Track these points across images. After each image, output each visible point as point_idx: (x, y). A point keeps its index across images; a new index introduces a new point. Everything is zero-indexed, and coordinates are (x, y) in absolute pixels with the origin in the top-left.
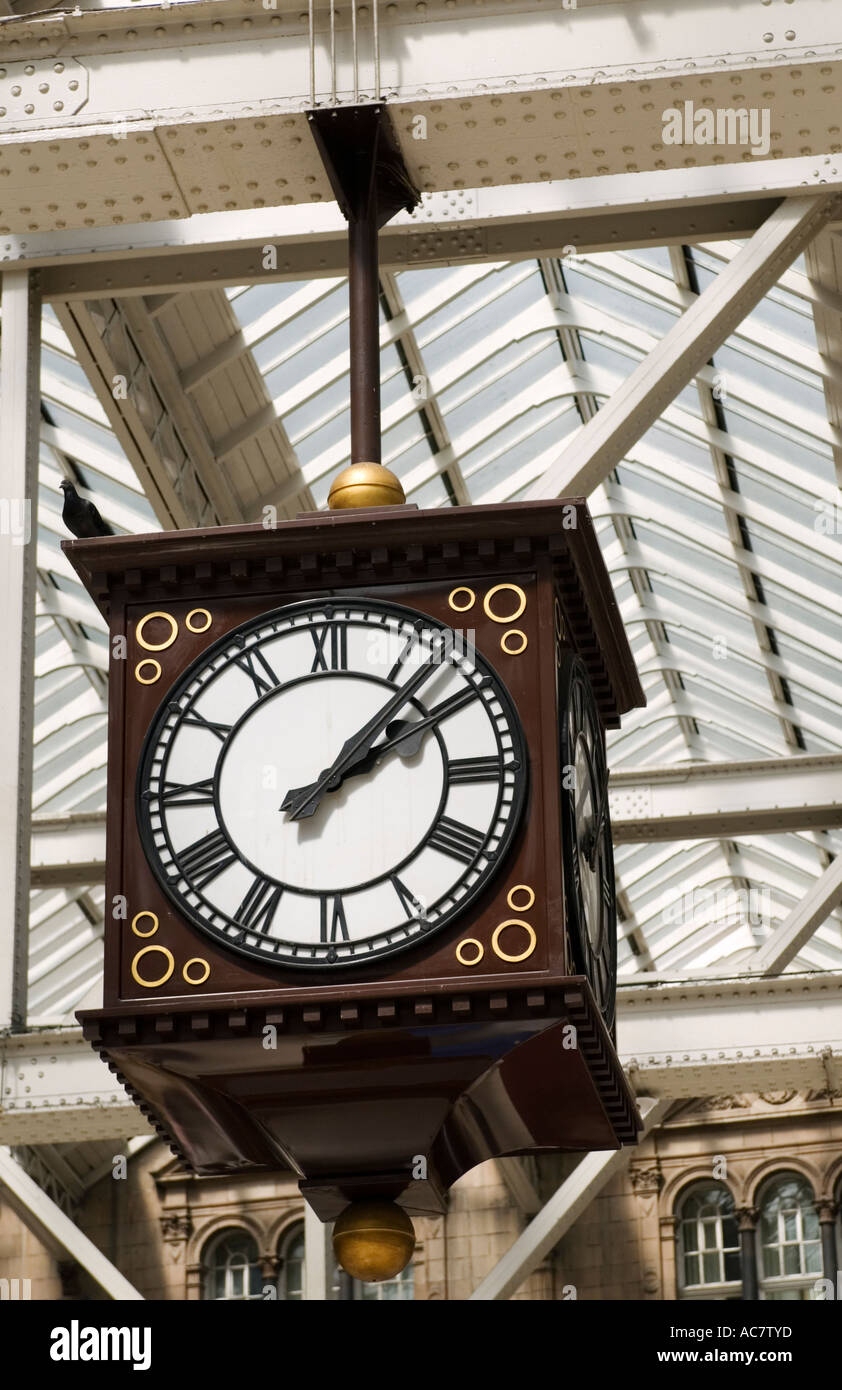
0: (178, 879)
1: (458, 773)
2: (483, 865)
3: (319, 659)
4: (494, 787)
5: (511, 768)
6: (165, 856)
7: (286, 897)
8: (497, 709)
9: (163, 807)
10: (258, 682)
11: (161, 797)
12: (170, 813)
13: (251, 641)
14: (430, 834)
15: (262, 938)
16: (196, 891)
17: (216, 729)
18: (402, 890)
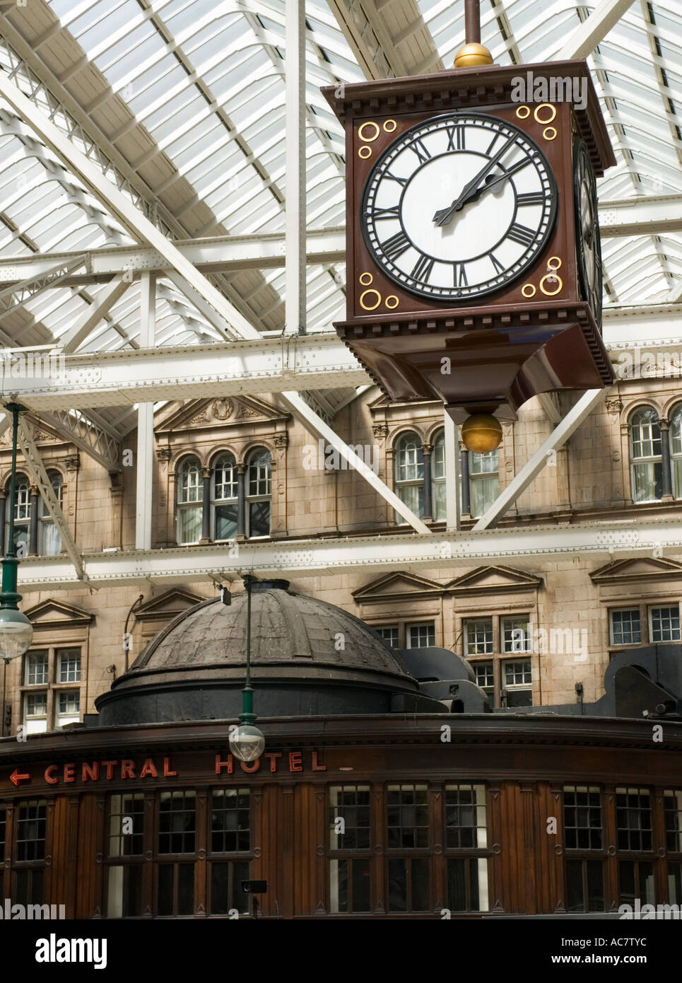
0: (382, 256)
1: (522, 201)
2: (535, 247)
3: (451, 144)
4: (540, 208)
5: (549, 197)
6: (375, 245)
7: (436, 264)
8: (541, 168)
9: (374, 220)
10: (420, 157)
11: (373, 215)
12: (377, 223)
13: (416, 136)
14: (508, 232)
15: (424, 285)
16: (391, 262)
17: (399, 181)
18: (494, 260)
